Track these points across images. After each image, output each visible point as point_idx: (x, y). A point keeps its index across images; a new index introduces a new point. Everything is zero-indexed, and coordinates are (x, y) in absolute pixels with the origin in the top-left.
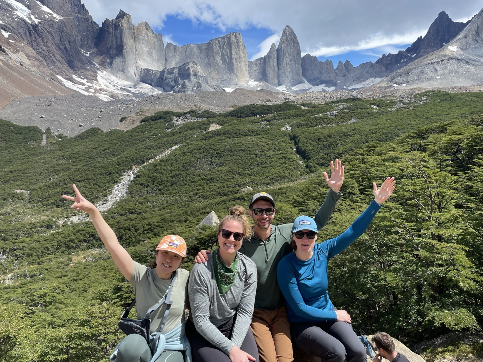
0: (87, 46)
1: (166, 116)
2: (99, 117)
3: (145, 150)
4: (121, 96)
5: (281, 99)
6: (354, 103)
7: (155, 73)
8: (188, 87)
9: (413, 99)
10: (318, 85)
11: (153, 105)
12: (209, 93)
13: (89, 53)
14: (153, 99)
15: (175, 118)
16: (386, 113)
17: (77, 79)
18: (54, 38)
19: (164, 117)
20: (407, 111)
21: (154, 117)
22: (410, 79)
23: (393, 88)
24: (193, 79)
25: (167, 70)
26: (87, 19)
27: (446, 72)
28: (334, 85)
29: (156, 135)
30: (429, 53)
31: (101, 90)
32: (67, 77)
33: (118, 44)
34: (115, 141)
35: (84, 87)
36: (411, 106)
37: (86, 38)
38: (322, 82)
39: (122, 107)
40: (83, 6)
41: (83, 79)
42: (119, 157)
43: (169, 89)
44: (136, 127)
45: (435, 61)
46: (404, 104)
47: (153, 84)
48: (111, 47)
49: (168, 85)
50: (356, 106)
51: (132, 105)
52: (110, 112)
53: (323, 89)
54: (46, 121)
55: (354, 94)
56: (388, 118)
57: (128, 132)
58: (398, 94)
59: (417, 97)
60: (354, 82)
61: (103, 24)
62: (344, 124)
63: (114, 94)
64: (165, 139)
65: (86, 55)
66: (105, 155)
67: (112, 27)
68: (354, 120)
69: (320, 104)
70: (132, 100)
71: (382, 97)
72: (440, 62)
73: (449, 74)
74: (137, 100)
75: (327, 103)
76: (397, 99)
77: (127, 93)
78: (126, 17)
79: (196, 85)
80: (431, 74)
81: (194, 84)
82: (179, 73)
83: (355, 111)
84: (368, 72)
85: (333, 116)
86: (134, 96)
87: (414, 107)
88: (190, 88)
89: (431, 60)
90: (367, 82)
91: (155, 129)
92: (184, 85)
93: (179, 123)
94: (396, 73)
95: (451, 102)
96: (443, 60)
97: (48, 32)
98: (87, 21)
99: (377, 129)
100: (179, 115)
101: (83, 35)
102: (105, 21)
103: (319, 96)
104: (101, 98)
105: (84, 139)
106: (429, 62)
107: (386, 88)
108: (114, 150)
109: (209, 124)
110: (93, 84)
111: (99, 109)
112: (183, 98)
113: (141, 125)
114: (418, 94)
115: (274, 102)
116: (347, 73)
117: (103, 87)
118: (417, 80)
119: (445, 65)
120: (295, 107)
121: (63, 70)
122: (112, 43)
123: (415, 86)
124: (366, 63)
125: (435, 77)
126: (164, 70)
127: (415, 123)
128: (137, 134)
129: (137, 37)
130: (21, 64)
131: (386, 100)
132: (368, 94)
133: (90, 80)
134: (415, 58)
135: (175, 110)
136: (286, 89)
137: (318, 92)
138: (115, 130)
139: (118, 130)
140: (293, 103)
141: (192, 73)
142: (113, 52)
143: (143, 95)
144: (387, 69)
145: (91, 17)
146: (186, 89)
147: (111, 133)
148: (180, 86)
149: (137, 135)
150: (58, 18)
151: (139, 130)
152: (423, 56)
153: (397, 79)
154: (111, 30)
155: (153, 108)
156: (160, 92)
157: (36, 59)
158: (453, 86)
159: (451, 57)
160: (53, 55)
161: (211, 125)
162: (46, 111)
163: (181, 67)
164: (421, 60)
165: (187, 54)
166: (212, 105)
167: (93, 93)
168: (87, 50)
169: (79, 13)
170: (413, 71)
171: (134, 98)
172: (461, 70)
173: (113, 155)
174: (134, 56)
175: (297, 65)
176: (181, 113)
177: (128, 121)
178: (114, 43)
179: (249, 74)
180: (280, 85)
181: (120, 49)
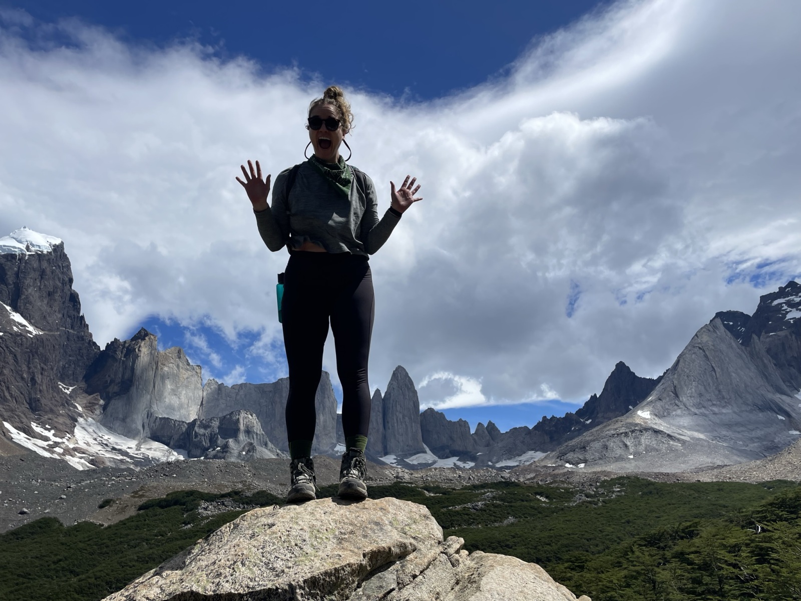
0: (72, 377)
1: (187, 499)
2: (61, 498)
3: (136, 564)
4: (110, 461)
5: (390, 477)
6: (508, 490)
7: (178, 425)
8: (232, 451)
9: (599, 489)
10: (447, 457)
11: (167, 479)
12: (269, 461)
13: (71, 388)
14: (169, 468)
15: (204, 504)
16: (562, 509)
17: (38, 429)
18: (17, 362)
19: (183, 500)
20: (595, 508)
21: (165, 500)
22: (588, 456)
23: (566, 470)
24: (242, 437)
25: (201, 422)
26: (82, 337)
27: (641, 449)
28: (473, 459)
29: (162, 536)
30: (610, 419)
31: (75, 449)
32: (20, 425)
33: (126, 377)
34: (81, 545)
35: (47, 443)
36: (599, 500)
37: (73, 366)
38: (453, 454)
39: (108, 481)
40: (82, 318)
41: (49, 430)
42: (83, 577)
43: (199, 452)
44: (128, 519)
45: (621, 431)
46: (587, 496)
47: (172, 443)
48: (112, 381)
49: (198, 446)
50: (512, 496)
51: (128, 478)
52: (84, 489)
53: (455, 464)
55: (506, 474)
56: (567, 519)
57: (109, 527)
58: (576, 479)
59: (606, 486)
60: (504, 457)
61: (108, 346)
62: (497, 525)
63: (97, 457)
64: (179, 542)
65: (66, 391)
66: (57, 571)
67: (122, 353)
68: (511, 519)
69: (454, 489)
70: (129, 469)
71: (551, 483)
72: (630, 433)
73: (646, 452)
74: (138, 469)
75: (465, 488)
76: (575, 487)
77: (120, 457)
78: (149, 339)
79: (247, 448)
80: (619, 452)
81: (242, 446)
82: (219, 428)
83: (512, 504)
84: (523, 442)
85: (477, 510)
86: (133, 463)
87: (603, 501)
88: (235, 452)
89: (616, 429)
90: (523, 458)
91: (162, 523)
92: (225, 448)
93: (209, 512)
94: (567, 446)
95: (660, 497)
96: (633, 432)
97: (11, 352)
98: (83, 340)
99: (551, 537)
100: (210, 498)
101: (69, 360)
102: (112, 342)
103: (451, 475)
104: (71, 464)
105: (22, 538)
106: (613, 432)
107: (554, 468)
108: (76, 562)
110: (64, 440)
111: (64, 484)
112: (222, 468)
113: (138, 515)
114: (605, 481)
115: (378, 482)
116: (491, 442)
117: (82, 445)
118: (600, 459)
119: (638, 438)
120: (413, 491)
121: (17, 413)
122: (115, 375)
123: (598, 469)
124: (520, 428)
125: (625, 456)
126: (195, 421)
127: (610, 529)
128: (126, 532)
129: (159, 368)
131: (558, 488)
132: (529, 477)
133: (60, 433)
134: (592, 425)
135: (205, 488)
136: (395, 461)
137: (449, 469)
138: (87, 523)
139: (92, 523)
140: (410, 485)
141: (242, 427)
142: (114, 388)
143: (150, 461)
144: (552, 439)
145: (91, 335)
146: (228, 454)
147: (78, 528)
148: (219, 448)
149: (127, 535)
150: (34, 333)
151: (133, 524)
152: (602, 423)
153: (570, 456)
154: (119, 355)
155: (165, 484)
156: (181, 458)
158: (656, 471)
159: (644, 426)
160: (8, 388)
163: (225, 417)
164: (601, 429)
165: (238, 397)
166: (272, 481)
167: (59, 454)
168: (70, 383)
169: (72, 328)
170: (592, 444)
171: (132, 467)
172: (663, 447)
173: (71, 572)
174: (149, 397)
175: (413, 424)
176: (216, 495)
177: (114, 507)
178: (119, 376)
179: (337, 433)
180: (386, 454)
181: (127, 385)
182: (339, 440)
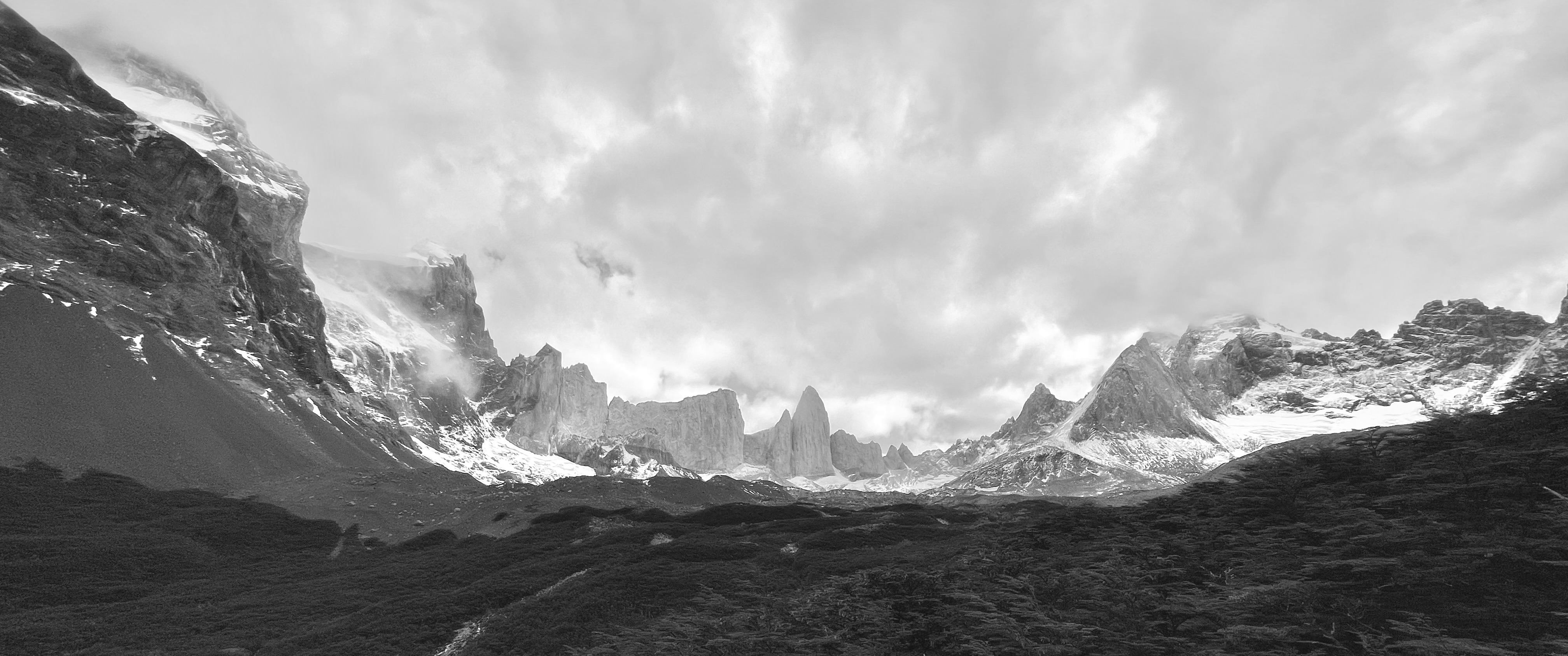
1: (579, 514)
3: (519, 576)
7: (585, 442)
9: (1003, 512)
13: (478, 404)
15: (595, 520)
19: (575, 515)
23: (974, 493)
25: (606, 439)
26: (488, 353)
33: (532, 393)
38: (862, 476)
40: (487, 333)
43: (605, 469)
44: (519, 532)
46: (990, 519)
47: (578, 460)
48: (518, 397)
49: (604, 463)
52: (479, 501)
53: (865, 487)
54: (355, 511)
57: (501, 539)
58: (983, 502)
61: (513, 362)
63: (504, 472)
64: (567, 556)
65: (473, 407)
66: (443, 582)
67: (527, 368)
68: (907, 541)
71: (957, 506)
73: (1061, 477)
78: (554, 356)
79: (653, 467)
82: (626, 445)
84: (936, 465)
89: (1031, 453)
91: (552, 536)
93: (599, 528)
98: (489, 356)
100: (602, 514)
102: (516, 358)
103: (856, 498)
104: (478, 478)
109: (652, 533)
110: (472, 455)
112: (619, 485)
113: (531, 528)
114: (1012, 504)
115: (777, 503)
116: (904, 464)
117: (490, 460)
120: (811, 511)
122: (521, 390)
123: (1009, 492)
124: (932, 451)
125: (1040, 481)
128: (516, 545)
129: (564, 385)
131: (962, 511)
133: (467, 447)
136: (804, 483)
137: (855, 491)
139: (485, 535)
140: (809, 506)
141: (647, 446)
142: (521, 403)
144: (965, 462)
145: (496, 351)
146: (633, 472)
147: (471, 540)
148: (624, 466)
149: (517, 547)
151: (525, 536)
153: (983, 479)
154: (525, 371)
155: (559, 499)
158: (1068, 495)
159: (1060, 450)
161: (656, 536)
162: (362, 493)
163: (630, 435)
165: (644, 416)
166: (668, 499)
167: (467, 468)
169: (477, 343)
174: (554, 413)
175: (823, 446)
176: (607, 512)
177: (508, 520)
178: (525, 392)
179: (744, 454)
180: (795, 475)
181: (532, 402)
182: (745, 461)
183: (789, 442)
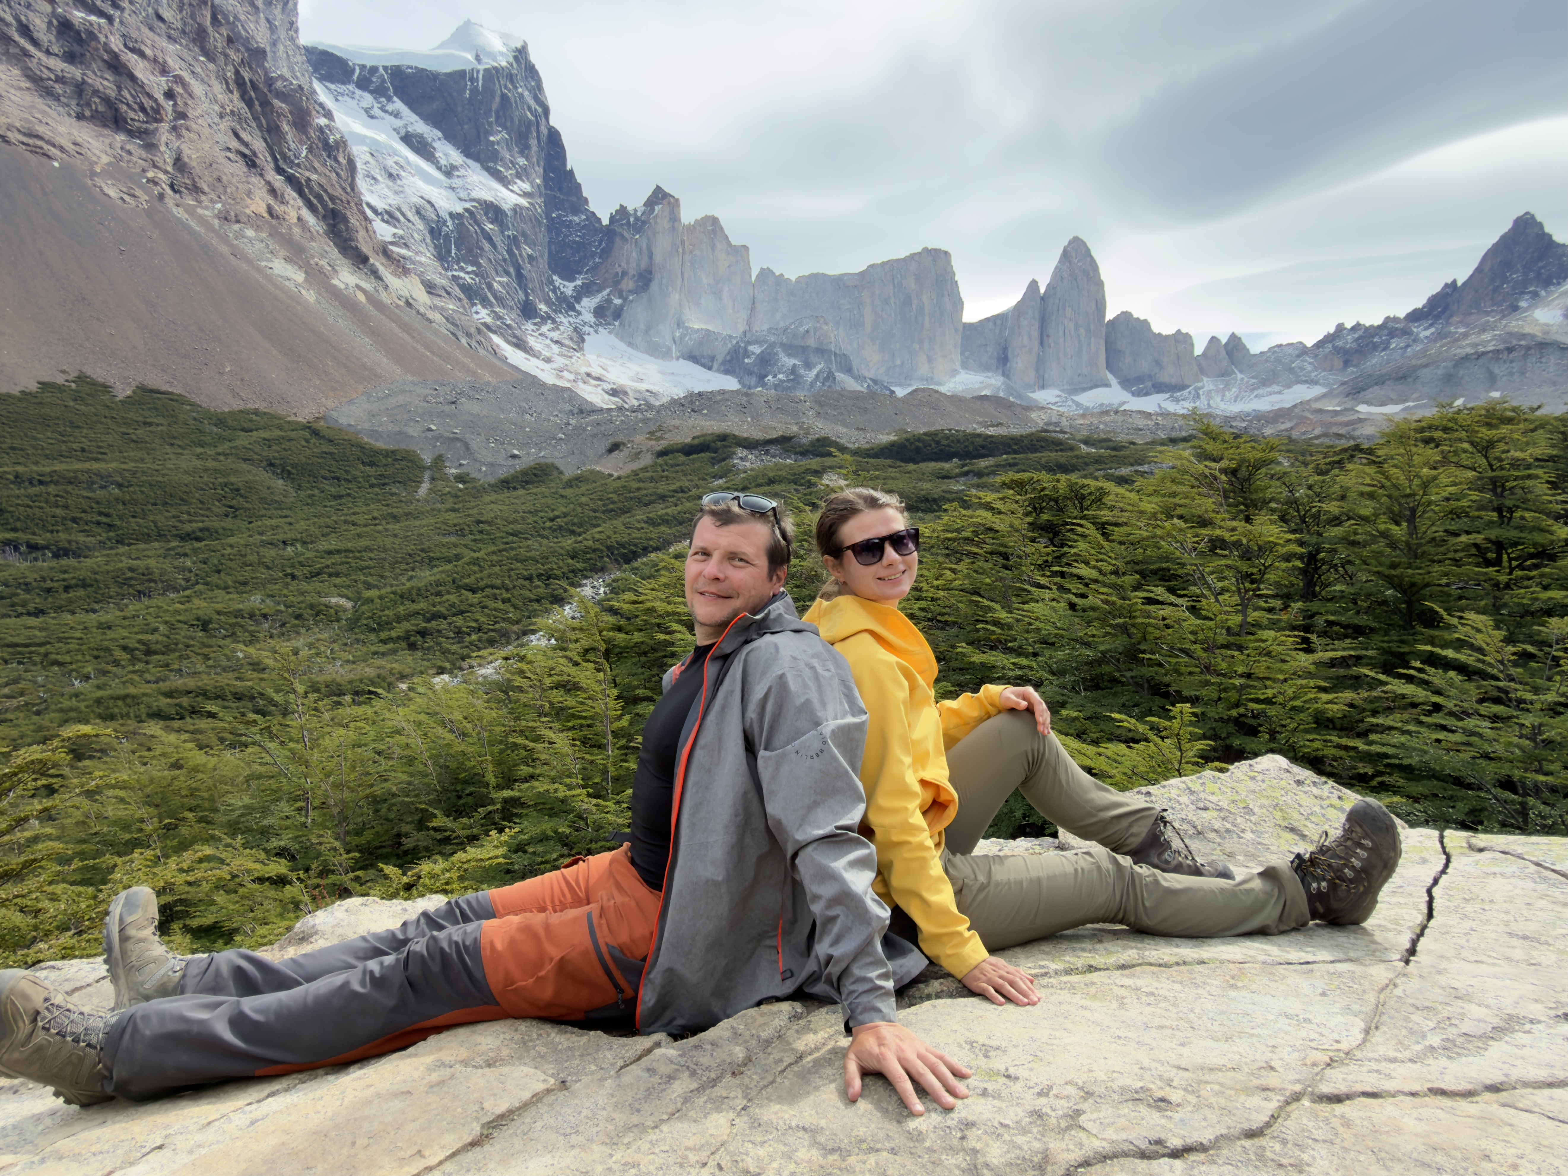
1: (720, 444)
5: (1034, 423)
7: (722, 340)
11: (695, 416)
12: (849, 395)
15: (741, 452)
18: (495, 248)
19: (714, 446)
21: (690, 445)
23: (1355, 416)
24: (814, 358)
25: (753, 335)
26: (575, 205)
27: (1521, 381)
31: (588, 374)
32: (514, 340)
33: (643, 266)
35: (551, 365)
38: (1159, 388)
42: (579, 538)
44: (641, 469)
45: (1488, 349)
47: (715, 367)
48: (624, 274)
49: (751, 371)
52: (586, 426)
53: (1159, 406)
54: (437, 439)
57: (619, 478)
61: (612, 218)
63: (618, 385)
66: (553, 530)
72: (1505, 352)
73: (1530, 386)
78: (669, 203)
79: (822, 376)
82: (780, 344)
84: (1291, 369)
89: (1478, 345)
91: (685, 475)
93: (748, 464)
96: (1512, 348)
100: (750, 445)
102: (617, 212)
107: (1335, 414)
108: (575, 520)
110: (573, 361)
112: (772, 403)
113: (655, 463)
116: (1230, 369)
117: (596, 369)
119: (1520, 360)
121: (507, 322)
122: (628, 263)
126: (745, 333)
128: (638, 485)
129: (688, 251)
130: (408, 304)
135: (744, 431)
138: (592, 472)
139: (599, 472)
140: (1062, 436)
141: (813, 343)
142: (629, 283)
144: (1346, 363)
147: (580, 479)
151: (648, 475)
153: (1372, 392)
154: (630, 232)
155: (692, 423)
157: (448, 293)
159: (1538, 339)
160: (489, 286)
161: (827, 476)
162: (442, 414)
163: (787, 327)
165: (807, 296)
167: (568, 381)
168: (569, 278)
169: (560, 190)
174: (677, 297)
175: (1092, 341)
176: (758, 442)
177: (625, 453)
178: (633, 264)
179: (962, 354)
180: (1043, 387)
181: (645, 279)
182: (965, 366)
183: (1035, 334)
